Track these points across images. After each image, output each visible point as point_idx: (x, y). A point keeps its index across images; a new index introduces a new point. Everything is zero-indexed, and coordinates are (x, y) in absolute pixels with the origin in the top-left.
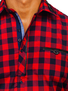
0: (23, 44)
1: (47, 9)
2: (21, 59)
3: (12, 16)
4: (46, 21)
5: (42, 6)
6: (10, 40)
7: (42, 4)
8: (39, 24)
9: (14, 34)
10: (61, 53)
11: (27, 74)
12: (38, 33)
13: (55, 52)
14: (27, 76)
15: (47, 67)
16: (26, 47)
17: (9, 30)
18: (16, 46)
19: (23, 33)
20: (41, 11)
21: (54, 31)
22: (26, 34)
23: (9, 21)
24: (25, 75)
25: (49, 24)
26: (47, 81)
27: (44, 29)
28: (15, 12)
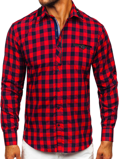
0: (59, 41)
1: (76, 15)
2: (57, 53)
3: (51, 19)
4: (76, 24)
5: (72, 12)
6: (50, 38)
7: (72, 10)
8: (70, 25)
9: (53, 33)
10: (86, 48)
11: (62, 65)
12: (69, 33)
13: (83, 47)
14: (62, 66)
15: (77, 59)
16: (61, 43)
17: (50, 30)
18: (54, 42)
19: (59, 33)
20: (72, 16)
21: (81, 31)
22: (61, 32)
23: (49, 23)
24: (61, 65)
25: (78, 26)
26: (77, 70)
27: (74, 29)
28: (54, 17)
